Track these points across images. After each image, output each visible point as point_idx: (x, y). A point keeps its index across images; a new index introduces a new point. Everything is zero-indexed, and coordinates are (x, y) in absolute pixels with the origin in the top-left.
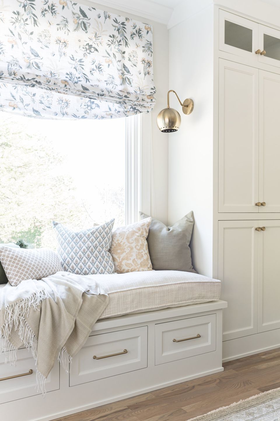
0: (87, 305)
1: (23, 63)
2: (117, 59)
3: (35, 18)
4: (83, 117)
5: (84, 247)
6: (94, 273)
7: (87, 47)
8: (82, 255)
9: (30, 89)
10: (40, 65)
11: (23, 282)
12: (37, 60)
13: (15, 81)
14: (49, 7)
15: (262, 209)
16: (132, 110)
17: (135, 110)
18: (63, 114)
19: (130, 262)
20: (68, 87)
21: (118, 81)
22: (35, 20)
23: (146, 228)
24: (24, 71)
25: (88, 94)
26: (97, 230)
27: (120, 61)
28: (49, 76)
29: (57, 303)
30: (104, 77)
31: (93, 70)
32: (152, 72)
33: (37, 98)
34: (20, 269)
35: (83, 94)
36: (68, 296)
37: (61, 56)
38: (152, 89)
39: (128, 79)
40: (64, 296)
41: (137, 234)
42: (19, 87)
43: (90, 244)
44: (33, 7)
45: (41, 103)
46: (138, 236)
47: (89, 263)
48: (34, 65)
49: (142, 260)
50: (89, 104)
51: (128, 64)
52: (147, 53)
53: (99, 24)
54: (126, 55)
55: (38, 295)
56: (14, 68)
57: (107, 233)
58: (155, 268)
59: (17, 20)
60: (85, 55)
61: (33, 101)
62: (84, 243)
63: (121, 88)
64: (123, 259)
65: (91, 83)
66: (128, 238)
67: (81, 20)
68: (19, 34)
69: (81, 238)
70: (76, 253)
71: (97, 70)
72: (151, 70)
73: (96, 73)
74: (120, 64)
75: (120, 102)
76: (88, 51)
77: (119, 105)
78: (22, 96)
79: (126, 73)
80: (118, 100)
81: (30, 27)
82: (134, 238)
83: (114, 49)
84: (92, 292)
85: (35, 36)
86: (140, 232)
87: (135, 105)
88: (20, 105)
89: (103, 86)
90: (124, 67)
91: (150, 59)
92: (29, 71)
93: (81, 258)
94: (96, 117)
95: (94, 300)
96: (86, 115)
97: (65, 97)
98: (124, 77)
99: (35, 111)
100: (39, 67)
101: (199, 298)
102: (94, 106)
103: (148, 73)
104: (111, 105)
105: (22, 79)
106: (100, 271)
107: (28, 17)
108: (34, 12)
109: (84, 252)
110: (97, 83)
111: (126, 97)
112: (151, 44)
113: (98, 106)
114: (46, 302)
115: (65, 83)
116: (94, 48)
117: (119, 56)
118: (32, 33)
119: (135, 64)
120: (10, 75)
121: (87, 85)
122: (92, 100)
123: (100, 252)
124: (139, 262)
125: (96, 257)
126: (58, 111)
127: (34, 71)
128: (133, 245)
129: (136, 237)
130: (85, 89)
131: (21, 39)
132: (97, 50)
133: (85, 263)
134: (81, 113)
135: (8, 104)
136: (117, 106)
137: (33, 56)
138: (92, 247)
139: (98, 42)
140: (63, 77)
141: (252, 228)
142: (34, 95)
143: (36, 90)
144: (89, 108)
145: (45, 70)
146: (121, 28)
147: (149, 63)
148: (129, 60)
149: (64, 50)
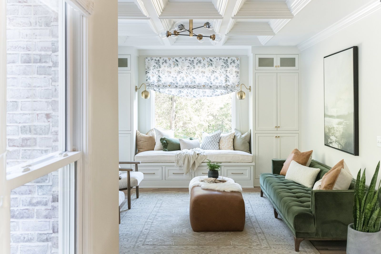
0: (199, 157)
1: (190, 82)
2: (224, 74)
3: (194, 66)
4: (211, 96)
5: (208, 141)
6: (208, 149)
7: (213, 72)
8: (207, 143)
9: (192, 89)
10: (195, 81)
11: (184, 150)
12: (195, 80)
13: (188, 88)
14: (199, 61)
15: (278, 129)
16: (230, 91)
17: (232, 91)
18: (204, 96)
19: (224, 147)
20: (205, 87)
21: (224, 82)
22: (194, 67)
23: (233, 135)
24: (190, 84)
25: (212, 88)
26: (214, 135)
27: (225, 74)
28: (198, 85)
29: (190, 156)
30: (219, 81)
31: (215, 79)
32: (239, 76)
33: (195, 92)
34: (187, 146)
35: (210, 89)
36: (194, 154)
37: (203, 77)
38: (238, 82)
39: (228, 80)
40: (192, 154)
41: (228, 137)
42: (189, 89)
43: (210, 140)
44: (193, 63)
45: (196, 93)
46: (229, 138)
47: (209, 146)
48: (194, 82)
49: (229, 146)
50: (213, 91)
51: (228, 74)
52: (237, 68)
53: (217, 63)
54: (228, 72)
55: (185, 153)
56: (187, 84)
57: (217, 136)
58: (234, 150)
59: (188, 69)
60: (212, 75)
61: (194, 93)
62: (209, 139)
63: (225, 84)
64: (222, 146)
65: (213, 84)
66: (225, 138)
67: (210, 63)
68: (189, 73)
69: (208, 137)
70: (206, 143)
71: (216, 79)
72: (239, 75)
73: (216, 81)
74: (225, 75)
75: (225, 89)
76: (213, 73)
77: (225, 90)
78: (190, 92)
79: (227, 78)
80: (224, 89)
81: (193, 70)
82: (227, 138)
83: (223, 70)
84: (202, 154)
85: (194, 73)
86: (230, 136)
87: (231, 89)
88: (189, 95)
89: (218, 84)
90: (227, 76)
91: (239, 70)
92: (191, 84)
93: (207, 144)
94: (216, 95)
95: (202, 156)
96: (212, 95)
97: (204, 90)
98: (227, 80)
99: (194, 96)
100: (195, 82)
101: (242, 160)
102: (215, 91)
103: (238, 76)
104: (221, 90)
105: (190, 87)
106: (212, 149)
107: (192, 67)
108: (194, 64)
109: (208, 142)
110: (215, 84)
111: (227, 87)
112: (239, 65)
113: (217, 91)
114: (187, 155)
115: (204, 86)
116: (215, 71)
117: (225, 72)
118: (193, 72)
119: (232, 74)
120: (186, 87)
121: (211, 85)
122: (214, 90)
123: (213, 143)
124: (227, 147)
125: (212, 144)
126: (202, 95)
127: (193, 84)
128: (226, 141)
129: (228, 138)
130: (211, 87)
131: (189, 74)
132: (216, 72)
133: (208, 146)
134: (211, 94)
135: (186, 95)
136: (224, 90)
137: (193, 79)
138: (211, 141)
139: (217, 69)
140: (203, 84)
141: (274, 136)
142: (194, 91)
143: (194, 89)
144: (214, 92)
145: (197, 83)
146: (226, 62)
147: (238, 72)
148: (229, 73)
149: (204, 75)
